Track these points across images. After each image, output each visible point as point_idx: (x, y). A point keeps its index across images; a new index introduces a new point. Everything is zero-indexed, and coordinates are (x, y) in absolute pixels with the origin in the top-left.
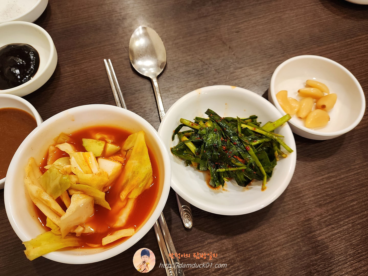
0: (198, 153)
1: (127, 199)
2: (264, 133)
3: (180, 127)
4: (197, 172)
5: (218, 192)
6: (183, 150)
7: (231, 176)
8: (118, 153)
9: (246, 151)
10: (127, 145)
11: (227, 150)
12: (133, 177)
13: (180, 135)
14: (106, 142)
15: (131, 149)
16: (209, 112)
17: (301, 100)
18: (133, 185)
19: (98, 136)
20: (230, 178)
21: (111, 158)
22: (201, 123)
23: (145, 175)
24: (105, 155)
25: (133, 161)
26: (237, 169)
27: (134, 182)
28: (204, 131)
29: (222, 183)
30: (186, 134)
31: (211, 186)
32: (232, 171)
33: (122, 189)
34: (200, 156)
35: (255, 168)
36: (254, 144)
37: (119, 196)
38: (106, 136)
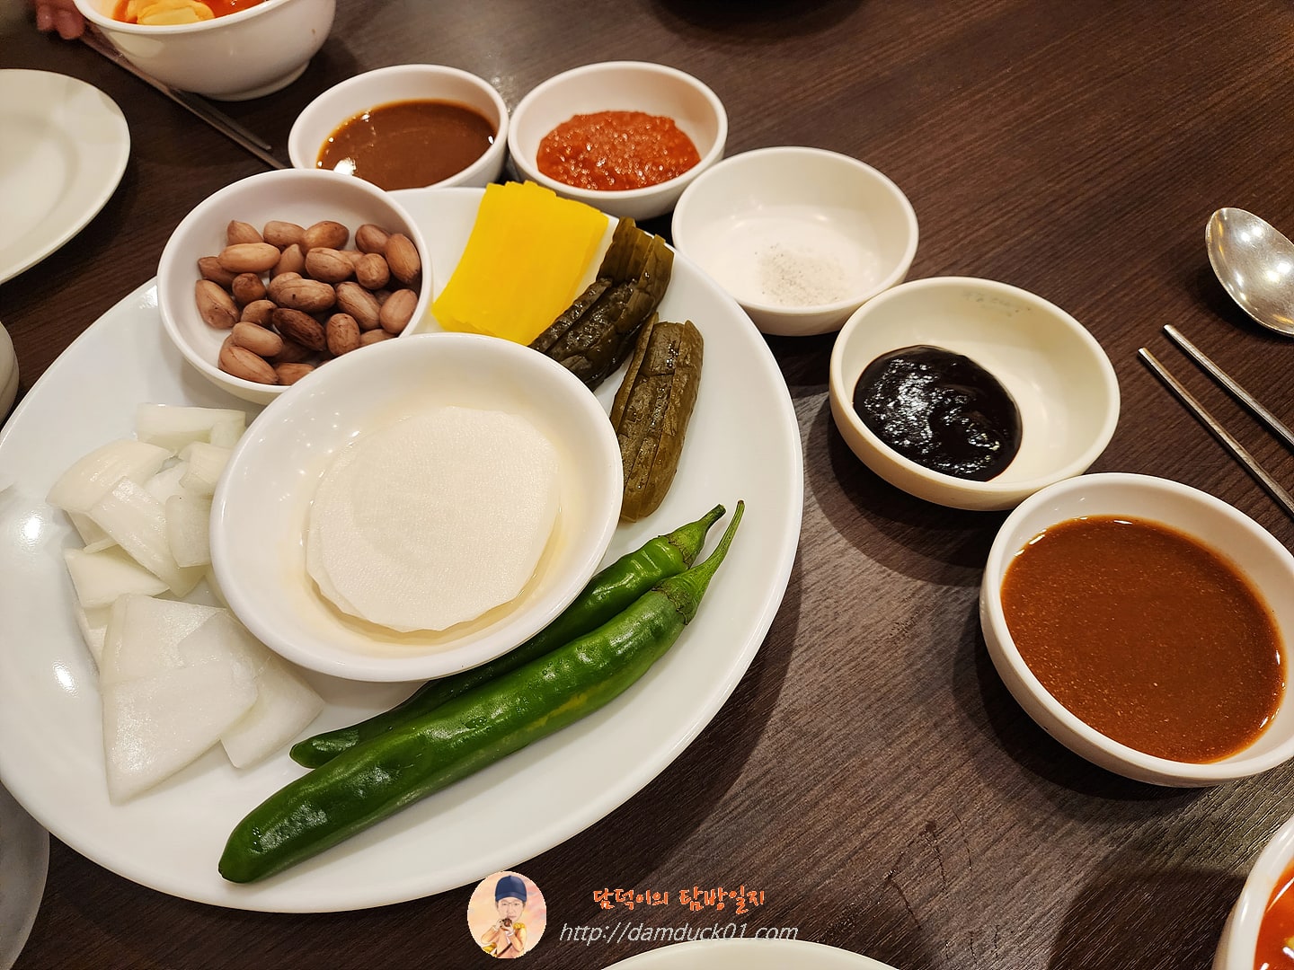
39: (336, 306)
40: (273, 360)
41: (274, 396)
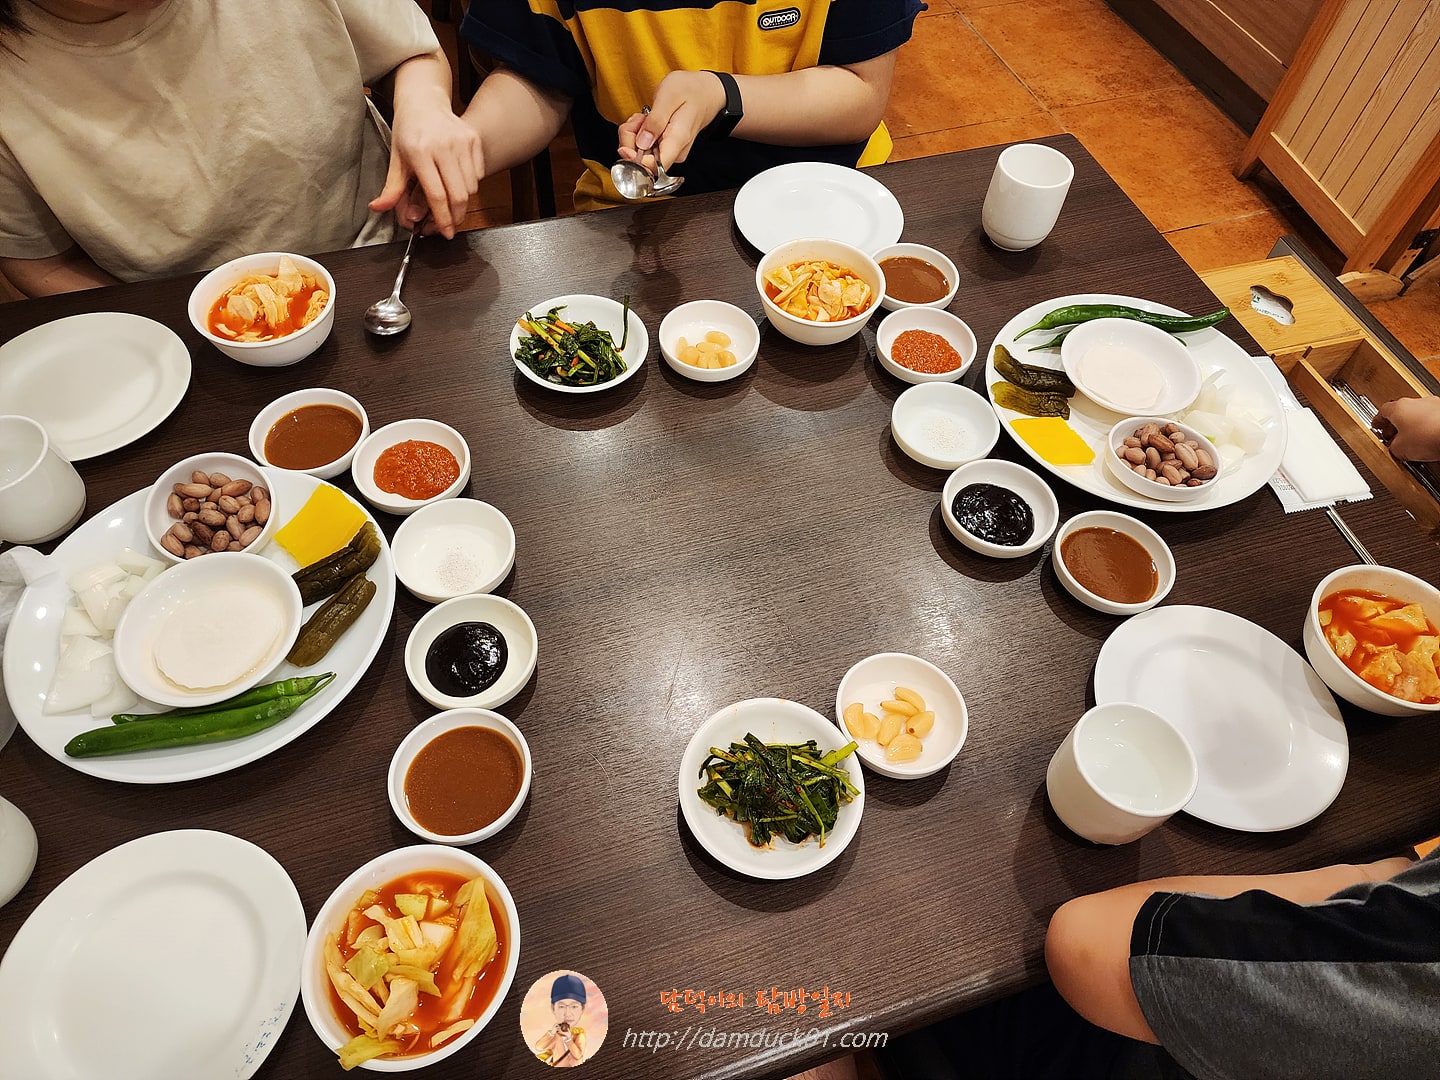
0: (735, 796)
1: (463, 979)
2: (822, 767)
3: (711, 758)
4: (734, 824)
5: (763, 852)
6: (714, 793)
7: (780, 829)
8: (448, 912)
9: (797, 793)
10: (460, 899)
11: (773, 792)
12: (470, 946)
13: (708, 769)
14: (431, 897)
15: (466, 904)
16: (749, 738)
17: (885, 717)
18: (470, 960)
19: (420, 888)
20: (779, 833)
21: (439, 920)
22: (739, 755)
23: (486, 942)
24: (429, 917)
25: (470, 923)
26: (786, 818)
27: (472, 954)
28: (742, 766)
29: (768, 839)
30: (717, 768)
31: (753, 844)
32: (780, 821)
33: (456, 965)
34: (738, 801)
35: (810, 817)
36: (808, 783)
37: (452, 977)
38: (431, 887)
39: (224, 527)
40: (185, 544)
41: (176, 563)
